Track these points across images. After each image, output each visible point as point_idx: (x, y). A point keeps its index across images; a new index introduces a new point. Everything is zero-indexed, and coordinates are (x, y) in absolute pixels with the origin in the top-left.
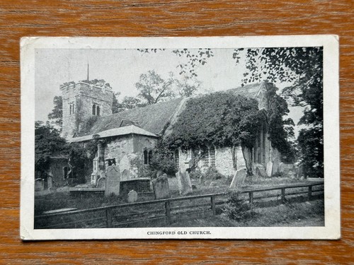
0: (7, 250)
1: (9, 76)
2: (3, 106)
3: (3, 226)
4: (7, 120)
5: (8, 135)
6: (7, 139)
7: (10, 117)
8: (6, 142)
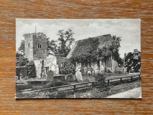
0: (4, 74)
1: (6, 5)
2: (3, 17)
3: (2, 65)
4: (4, 23)
5: (5, 29)
6: (4, 30)
7: (6, 21)
8: (4, 31)
